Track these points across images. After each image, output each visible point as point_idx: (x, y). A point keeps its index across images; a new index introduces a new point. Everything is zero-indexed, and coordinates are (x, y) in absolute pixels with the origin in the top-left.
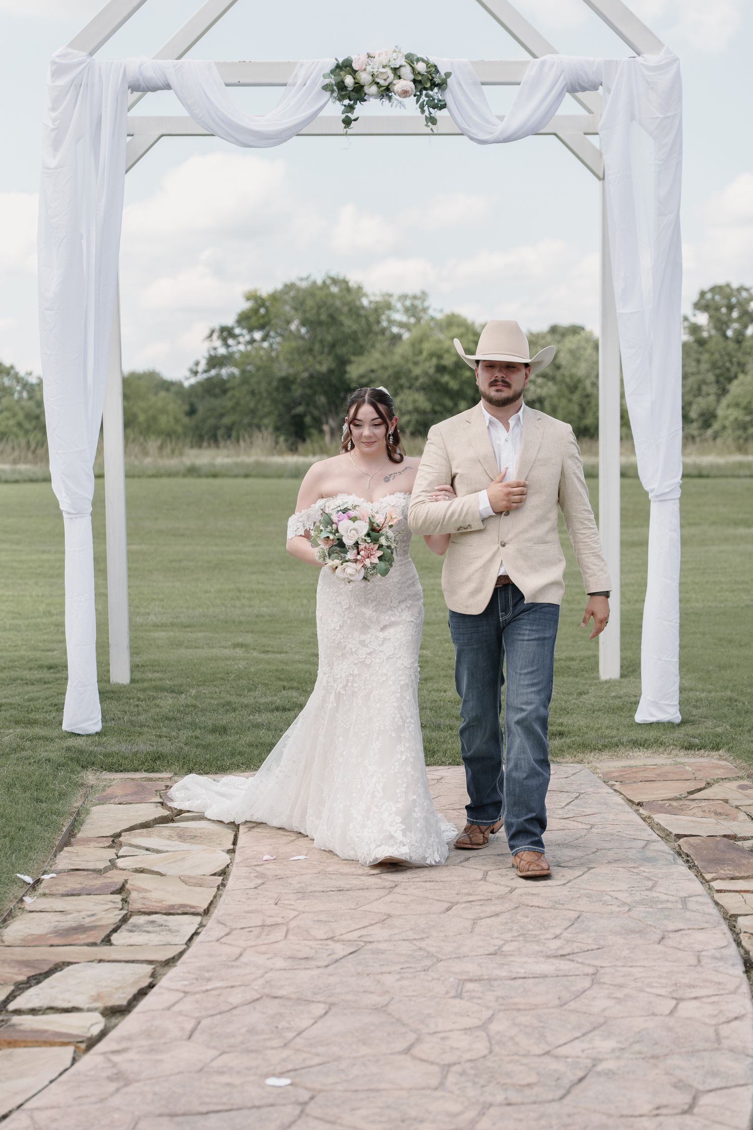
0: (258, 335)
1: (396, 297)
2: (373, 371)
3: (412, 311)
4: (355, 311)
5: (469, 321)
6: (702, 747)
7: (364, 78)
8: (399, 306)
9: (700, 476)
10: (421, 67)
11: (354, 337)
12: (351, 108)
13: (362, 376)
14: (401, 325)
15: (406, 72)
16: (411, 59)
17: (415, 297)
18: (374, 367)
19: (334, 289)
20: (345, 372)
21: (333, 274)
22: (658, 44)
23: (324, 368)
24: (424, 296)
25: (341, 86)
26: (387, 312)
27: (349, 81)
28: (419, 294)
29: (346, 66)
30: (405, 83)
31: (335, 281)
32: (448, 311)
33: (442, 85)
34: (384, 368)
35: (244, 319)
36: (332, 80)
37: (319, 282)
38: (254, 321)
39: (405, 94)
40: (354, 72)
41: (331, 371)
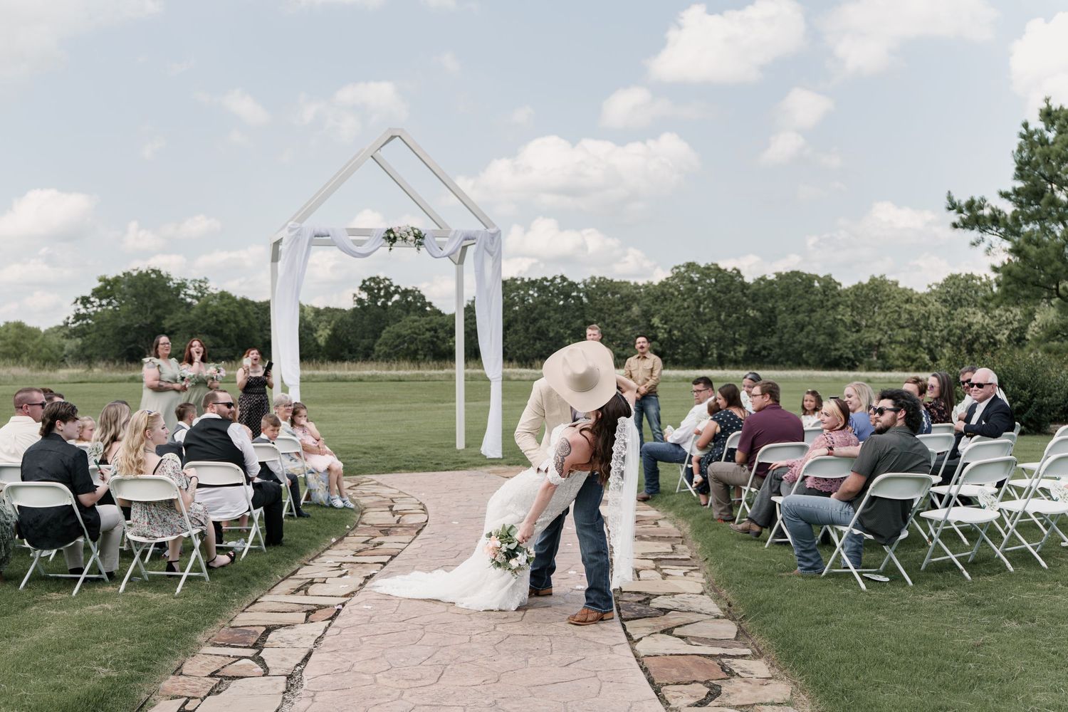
0: (104, 302)
1: (189, 281)
2: (178, 324)
3: (200, 289)
4: (166, 289)
5: (233, 295)
6: (513, 465)
7: (398, 235)
8: (191, 286)
9: (400, 381)
10: (416, 231)
11: (166, 304)
12: (391, 245)
13: (172, 326)
14: (193, 297)
15: (412, 233)
16: (413, 229)
17: (200, 281)
18: (179, 321)
19: (153, 276)
20: (161, 324)
21: (152, 267)
22: (494, 225)
23: (148, 321)
24: (206, 281)
25: (389, 238)
26: (185, 290)
27: (392, 236)
28: (203, 279)
29: (390, 231)
30: (411, 237)
31: (154, 271)
32: (220, 290)
33: (423, 238)
34: (185, 321)
35: (96, 293)
36: (386, 235)
37: (144, 271)
38: (103, 293)
39: (412, 241)
40: (393, 233)
41: (152, 323)
